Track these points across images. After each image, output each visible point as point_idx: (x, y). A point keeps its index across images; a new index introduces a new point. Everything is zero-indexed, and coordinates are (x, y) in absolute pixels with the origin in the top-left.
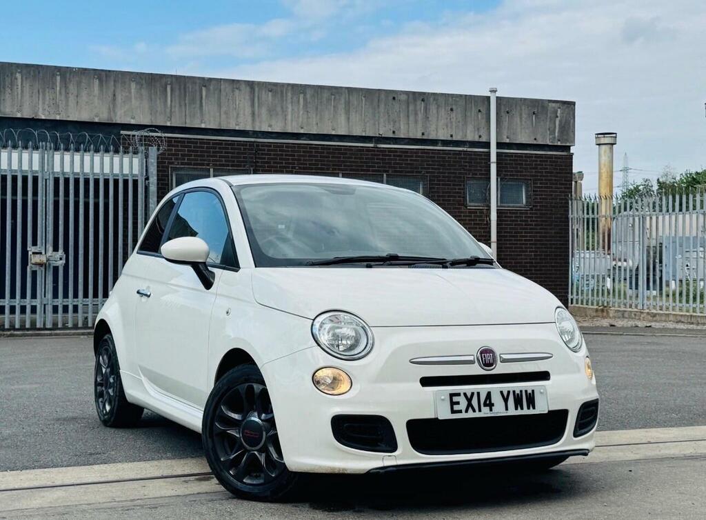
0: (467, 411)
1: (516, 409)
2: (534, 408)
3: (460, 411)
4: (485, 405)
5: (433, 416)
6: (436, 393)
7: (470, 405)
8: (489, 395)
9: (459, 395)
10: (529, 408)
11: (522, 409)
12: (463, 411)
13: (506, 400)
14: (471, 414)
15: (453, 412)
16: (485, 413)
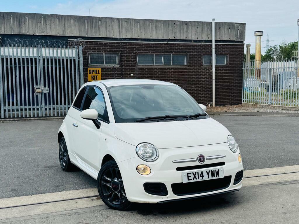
1: (212, 177)
2: (219, 176)
4: (201, 176)
5: (181, 182)
6: (182, 173)
7: (195, 177)
8: (202, 173)
9: (190, 173)
10: (217, 176)
11: (214, 177)
12: (192, 179)
13: (208, 174)
14: (195, 180)
15: (189, 180)
16: (200, 180)
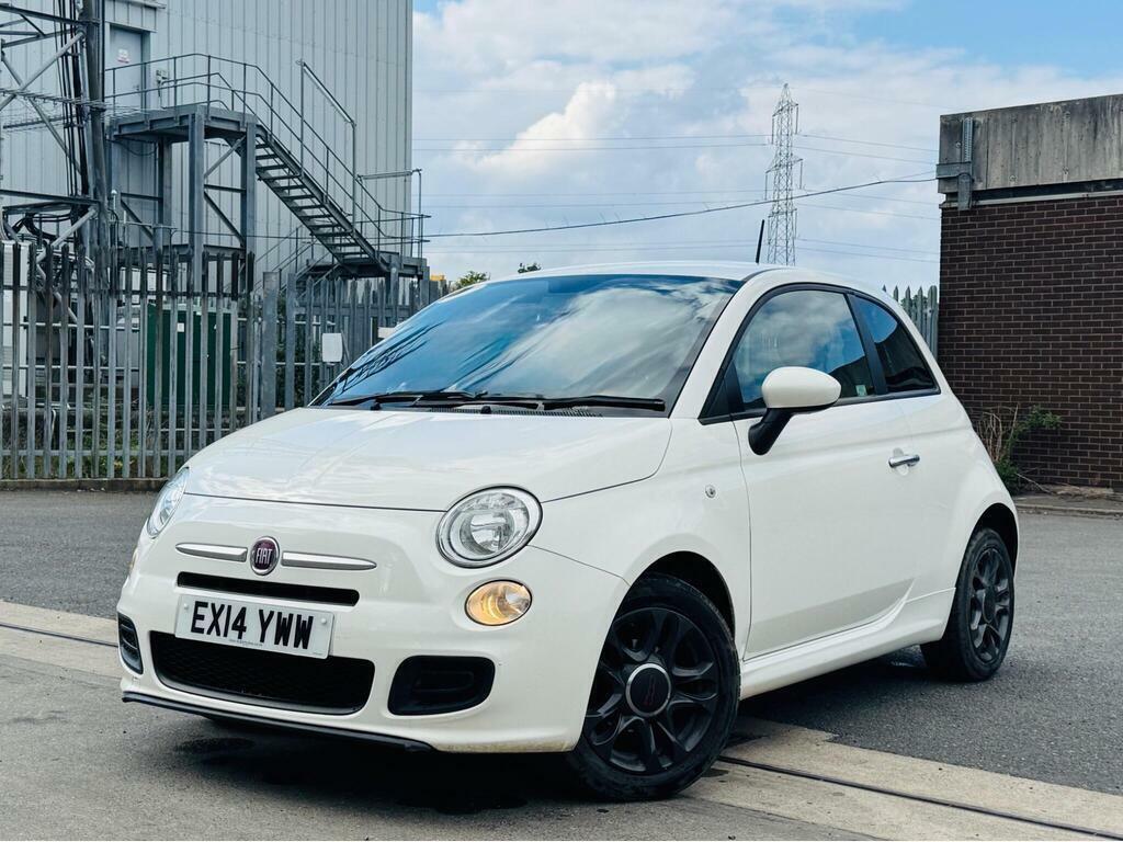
0: (209, 632)
1: (277, 642)
2: (305, 647)
3: (201, 631)
4: (234, 627)
5: (171, 631)
6: (181, 599)
7: (215, 624)
8: (243, 613)
9: (205, 605)
10: (296, 645)
12: (206, 631)
13: (265, 625)
14: (213, 638)
15: (195, 629)
16: (231, 641)
